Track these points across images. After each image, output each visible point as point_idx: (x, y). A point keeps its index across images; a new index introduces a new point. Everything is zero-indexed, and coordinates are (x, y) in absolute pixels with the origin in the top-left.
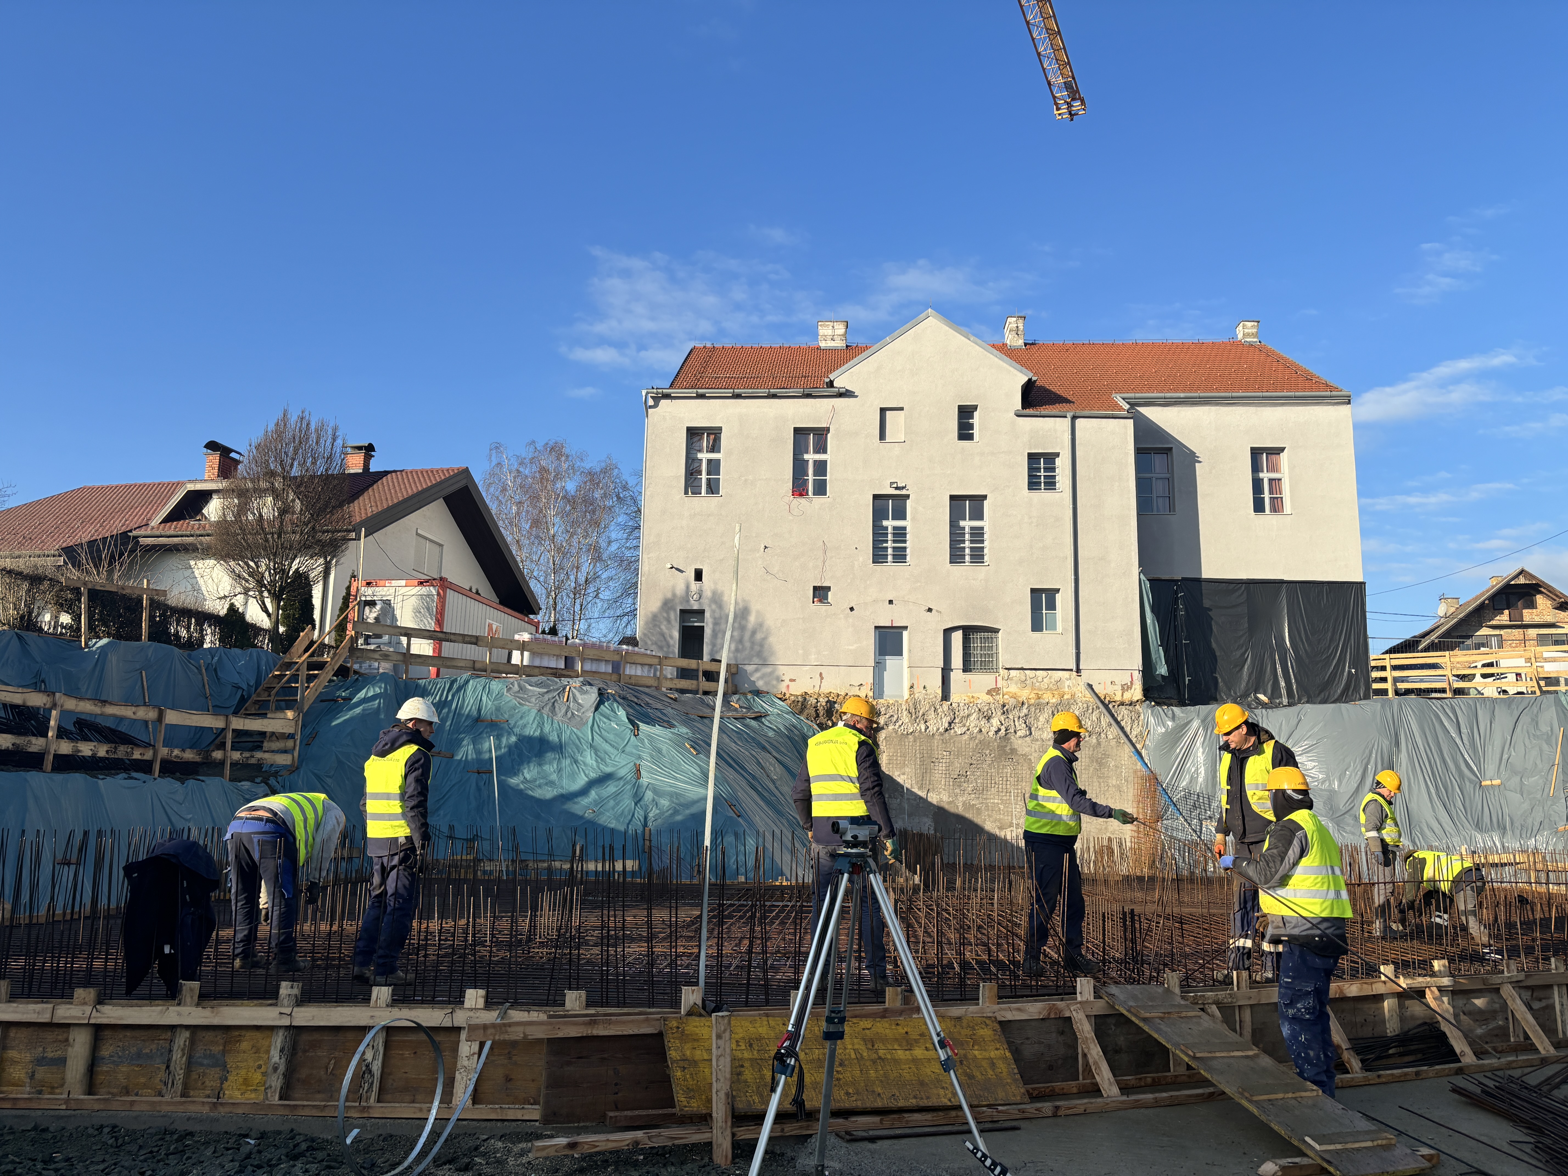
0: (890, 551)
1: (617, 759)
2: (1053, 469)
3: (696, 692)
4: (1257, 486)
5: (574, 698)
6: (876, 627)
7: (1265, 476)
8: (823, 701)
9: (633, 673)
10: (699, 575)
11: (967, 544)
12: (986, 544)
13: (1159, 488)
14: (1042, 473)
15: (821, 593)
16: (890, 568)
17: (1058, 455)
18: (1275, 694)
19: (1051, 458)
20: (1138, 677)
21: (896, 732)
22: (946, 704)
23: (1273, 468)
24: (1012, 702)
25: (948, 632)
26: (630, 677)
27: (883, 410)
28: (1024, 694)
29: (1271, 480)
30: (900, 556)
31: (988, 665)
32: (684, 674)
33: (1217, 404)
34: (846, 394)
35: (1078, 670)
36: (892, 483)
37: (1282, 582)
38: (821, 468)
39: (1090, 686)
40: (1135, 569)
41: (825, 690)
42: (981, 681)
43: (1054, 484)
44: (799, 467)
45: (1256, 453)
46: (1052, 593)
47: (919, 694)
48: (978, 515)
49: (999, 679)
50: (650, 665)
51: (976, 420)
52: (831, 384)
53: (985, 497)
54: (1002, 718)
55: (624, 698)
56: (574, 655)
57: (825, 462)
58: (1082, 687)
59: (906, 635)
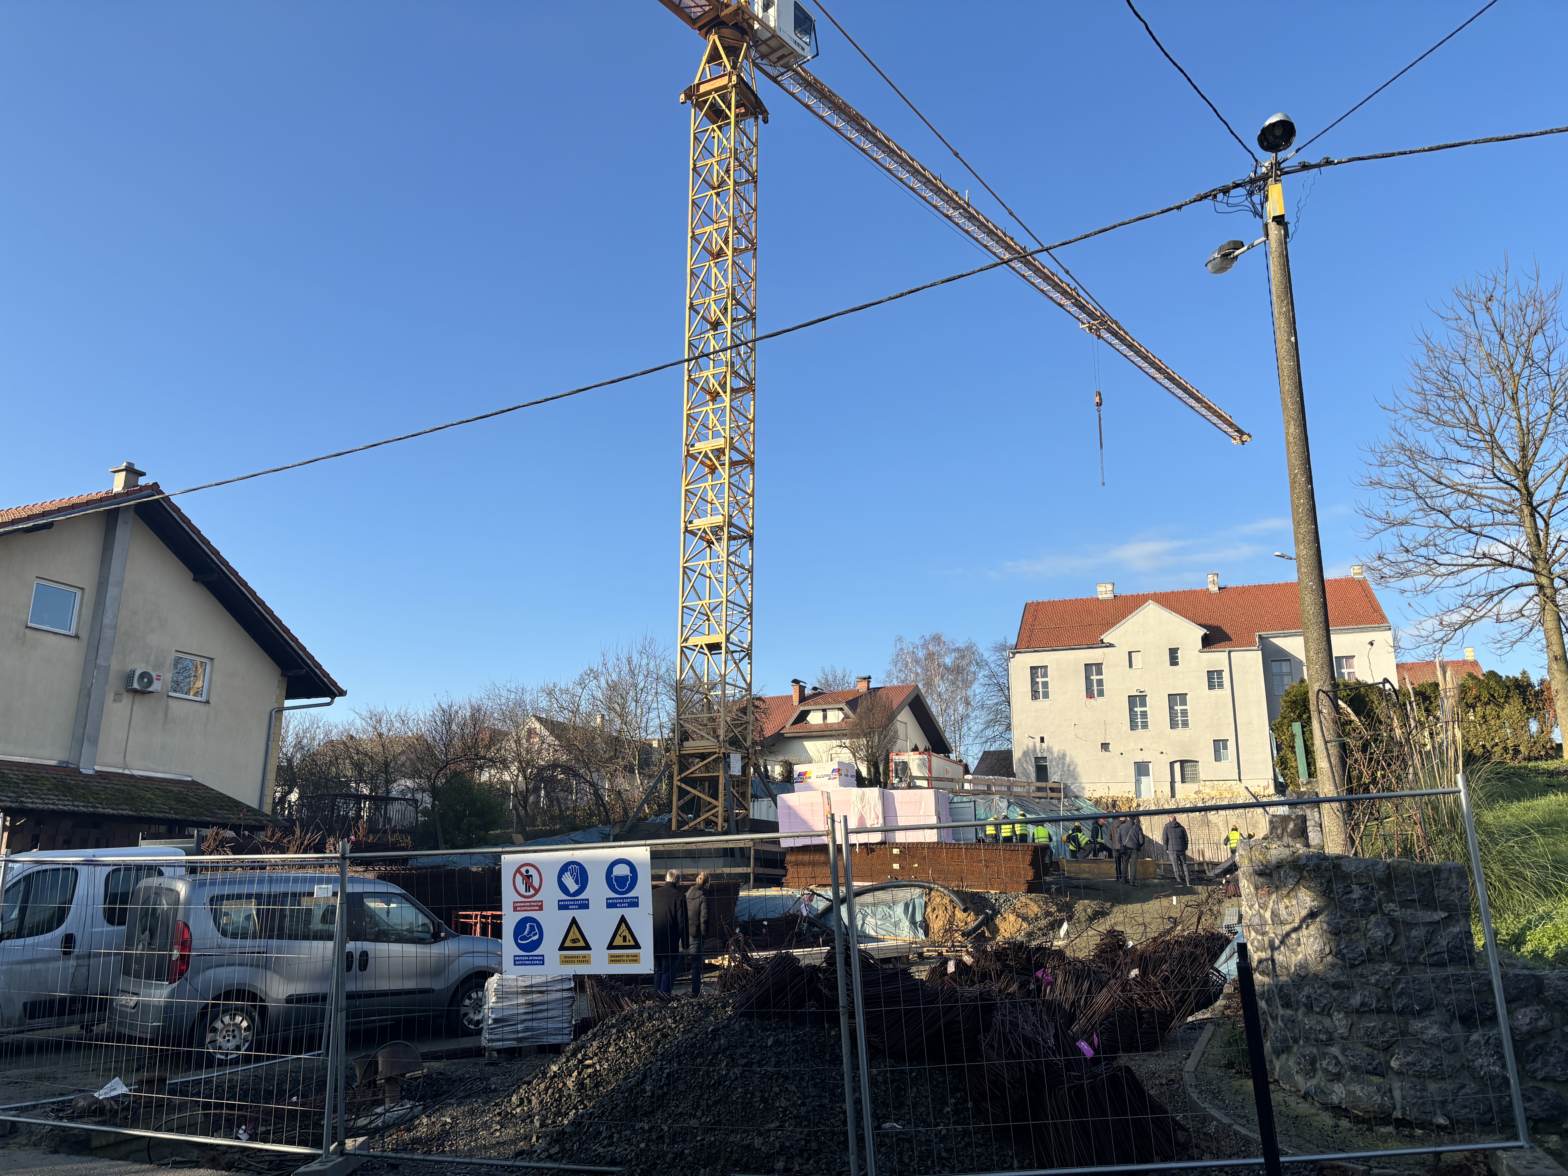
0: (1139, 724)
2: (1222, 678)
3: (1046, 798)
5: (998, 804)
6: (1135, 763)
7: (1345, 671)
8: (1110, 800)
10: (1042, 740)
11: (1179, 718)
12: (1189, 717)
13: (1286, 680)
14: (1215, 680)
15: (1105, 746)
16: (1140, 731)
17: (1223, 671)
19: (1220, 672)
20: (1271, 782)
22: (1173, 800)
23: (1351, 666)
24: (1208, 797)
27: (1130, 653)
28: (1214, 793)
29: (1349, 673)
30: (1145, 726)
31: (1195, 779)
32: (1039, 789)
34: (1110, 646)
35: (1240, 780)
36: (1137, 690)
38: (1100, 682)
39: (1247, 788)
40: (1267, 728)
41: (1111, 795)
42: (1191, 787)
43: (1222, 685)
44: (1089, 683)
45: (1338, 659)
46: (1225, 741)
47: (1159, 795)
48: (1184, 702)
49: (1201, 786)
50: (1025, 786)
51: (1179, 654)
52: (1102, 640)
53: (1187, 694)
55: (1017, 804)
56: (991, 784)
57: (1102, 680)
58: (1243, 789)
59: (1150, 765)
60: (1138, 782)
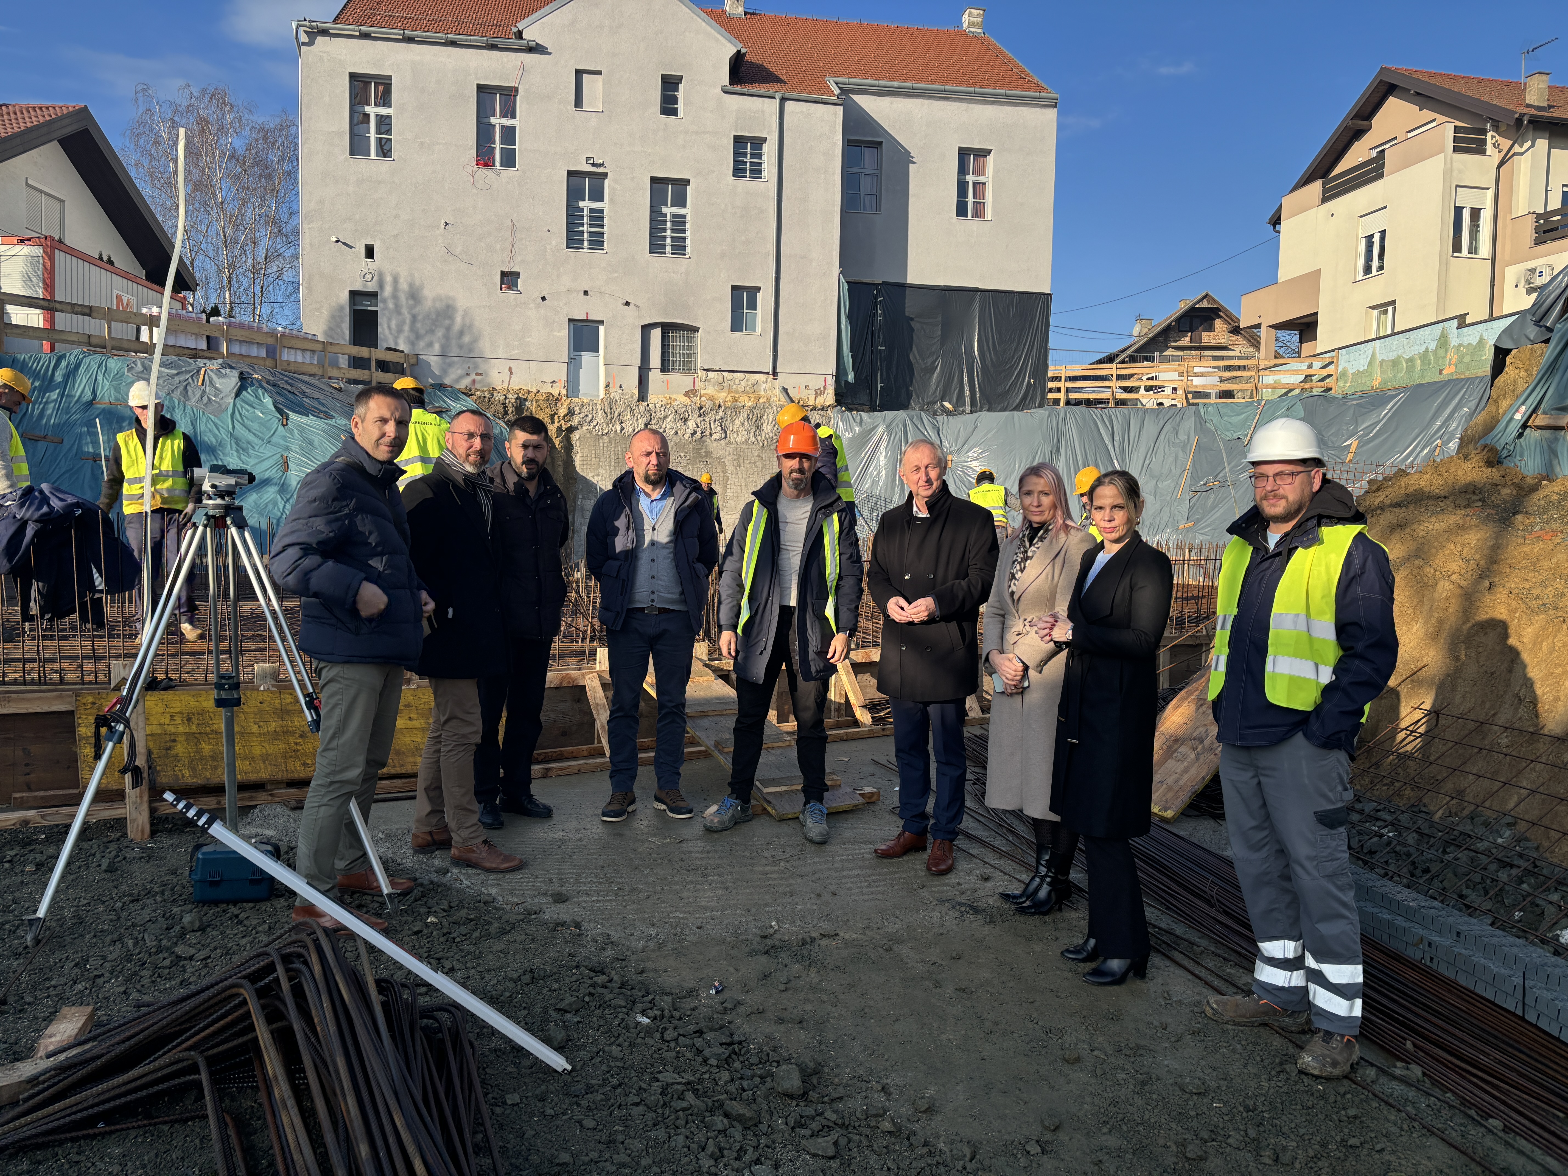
0: (586, 236)
1: (261, 450)
2: (760, 156)
4: (962, 187)
5: (211, 382)
6: (570, 320)
7: (971, 178)
8: (512, 397)
9: (292, 358)
10: (370, 252)
11: (668, 233)
12: (688, 234)
13: (867, 185)
14: (748, 159)
15: (509, 279)
16: (585, 253)
17: (764, 140)
18: (959, 402)
19: (758, 143)
20: (831, 381)
21: (591, 432)
22: (643, 405)
23: (980, 171)
24: (709, 404)
25: (646, 329)
26: (289, 363)
27: (579, 73)
28: (722, 397)
29: (975, 184)
30: (597, 242)
31: (687, 366)
32: (355, 362)
33: (930, 97)
34: (536, 49)
35: (775, 374)
36: (588, 159)
37: (976, 290)
38: (509, 134)
39: (785, 390)
40: (836, 270)
41: (515, 386)
42: (680, 381)
43: (760, 172)
44: (484, 132)
45: (963, 153)
46: (753, 291)
47: (615, 394)
48: (681, 201)
49: (697, 380)
50: (313, 352)
51: (681, 94)
52: (519, 35)
53: (687, 182)
54: (699, 420)
55: (274, 385)
56: (216, 334)
57: (513, 129)
58: (778, 391)
59: (601, 329)
60: (573, 365)
